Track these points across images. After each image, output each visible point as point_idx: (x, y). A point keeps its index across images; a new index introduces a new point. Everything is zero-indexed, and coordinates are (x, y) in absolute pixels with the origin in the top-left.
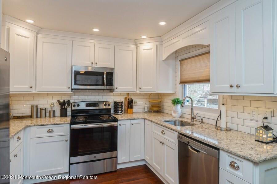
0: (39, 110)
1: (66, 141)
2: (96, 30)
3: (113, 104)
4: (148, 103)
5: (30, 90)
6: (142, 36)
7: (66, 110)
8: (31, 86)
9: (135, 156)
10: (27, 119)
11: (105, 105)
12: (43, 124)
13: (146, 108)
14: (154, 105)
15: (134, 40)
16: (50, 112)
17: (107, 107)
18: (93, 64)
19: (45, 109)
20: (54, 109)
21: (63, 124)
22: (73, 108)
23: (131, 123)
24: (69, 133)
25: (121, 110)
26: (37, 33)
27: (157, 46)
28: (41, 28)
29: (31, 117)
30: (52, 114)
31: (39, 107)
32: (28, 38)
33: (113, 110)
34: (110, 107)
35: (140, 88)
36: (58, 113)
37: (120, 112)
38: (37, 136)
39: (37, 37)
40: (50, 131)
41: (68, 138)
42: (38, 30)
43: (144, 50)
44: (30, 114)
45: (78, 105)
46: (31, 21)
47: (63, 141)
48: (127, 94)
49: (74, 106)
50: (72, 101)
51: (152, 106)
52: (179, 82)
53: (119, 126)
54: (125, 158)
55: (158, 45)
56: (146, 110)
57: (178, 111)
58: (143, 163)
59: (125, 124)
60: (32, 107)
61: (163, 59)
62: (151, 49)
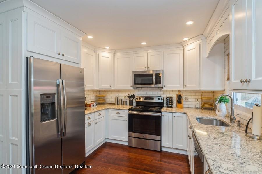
0: (118, 100)
1: (126, 121)
2: (144, 43)
3: (165, 99)
4: (200, 100)
5: (110, 88)
6: (183, 38)
7: (133, 101)
8: (110, 85)
9: (177, 145)
10: (113, 105)
11: (159, 99)
12: (120, 108)
13: (198, 105)
14: (206, 102)
15: (180, 43)
16: (124, 101)
17: (160, 101)
18: (147, 68)
19: (122, 100)
20: (126, 100)
21: (124, 110)
22: (137, 100)
23: (173, 116)
24: (128, 116)
25: (171, 104)
26: (114, 54)
27: (200, 45)
28: (116, 50)
29: (114, 104)
30: (125, 103)
31: (118, 99)
32: (108, 57)
33: (166, 104)
34: (162, 101)
35: (185, 86)
36: (128, 103)
37: (170, 105)
38: (112, 115)
39: (114, 56)
40: (118, 113)
41: (127, 119)
42: (114, 52)
43: (188, 50)
44: (114, 102)
45: (140, 99)
46: (108, 48)
47: (124, 120)
48: (179, 91)
49: (137, 99)
50: (136, 96)
51: (204, 103)
52: (227, 79)
53: (162, 116)
54: (168, 143)
55: (201, 43)
56: (198, 106)
57: (221, 110)
58: (184, 153)
59: (168, 116)
60: (115, 98)
61: (207, 56)
62: (195, 48)
